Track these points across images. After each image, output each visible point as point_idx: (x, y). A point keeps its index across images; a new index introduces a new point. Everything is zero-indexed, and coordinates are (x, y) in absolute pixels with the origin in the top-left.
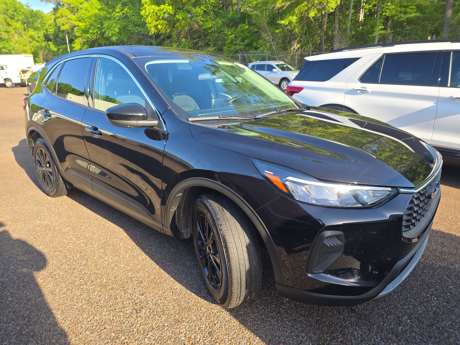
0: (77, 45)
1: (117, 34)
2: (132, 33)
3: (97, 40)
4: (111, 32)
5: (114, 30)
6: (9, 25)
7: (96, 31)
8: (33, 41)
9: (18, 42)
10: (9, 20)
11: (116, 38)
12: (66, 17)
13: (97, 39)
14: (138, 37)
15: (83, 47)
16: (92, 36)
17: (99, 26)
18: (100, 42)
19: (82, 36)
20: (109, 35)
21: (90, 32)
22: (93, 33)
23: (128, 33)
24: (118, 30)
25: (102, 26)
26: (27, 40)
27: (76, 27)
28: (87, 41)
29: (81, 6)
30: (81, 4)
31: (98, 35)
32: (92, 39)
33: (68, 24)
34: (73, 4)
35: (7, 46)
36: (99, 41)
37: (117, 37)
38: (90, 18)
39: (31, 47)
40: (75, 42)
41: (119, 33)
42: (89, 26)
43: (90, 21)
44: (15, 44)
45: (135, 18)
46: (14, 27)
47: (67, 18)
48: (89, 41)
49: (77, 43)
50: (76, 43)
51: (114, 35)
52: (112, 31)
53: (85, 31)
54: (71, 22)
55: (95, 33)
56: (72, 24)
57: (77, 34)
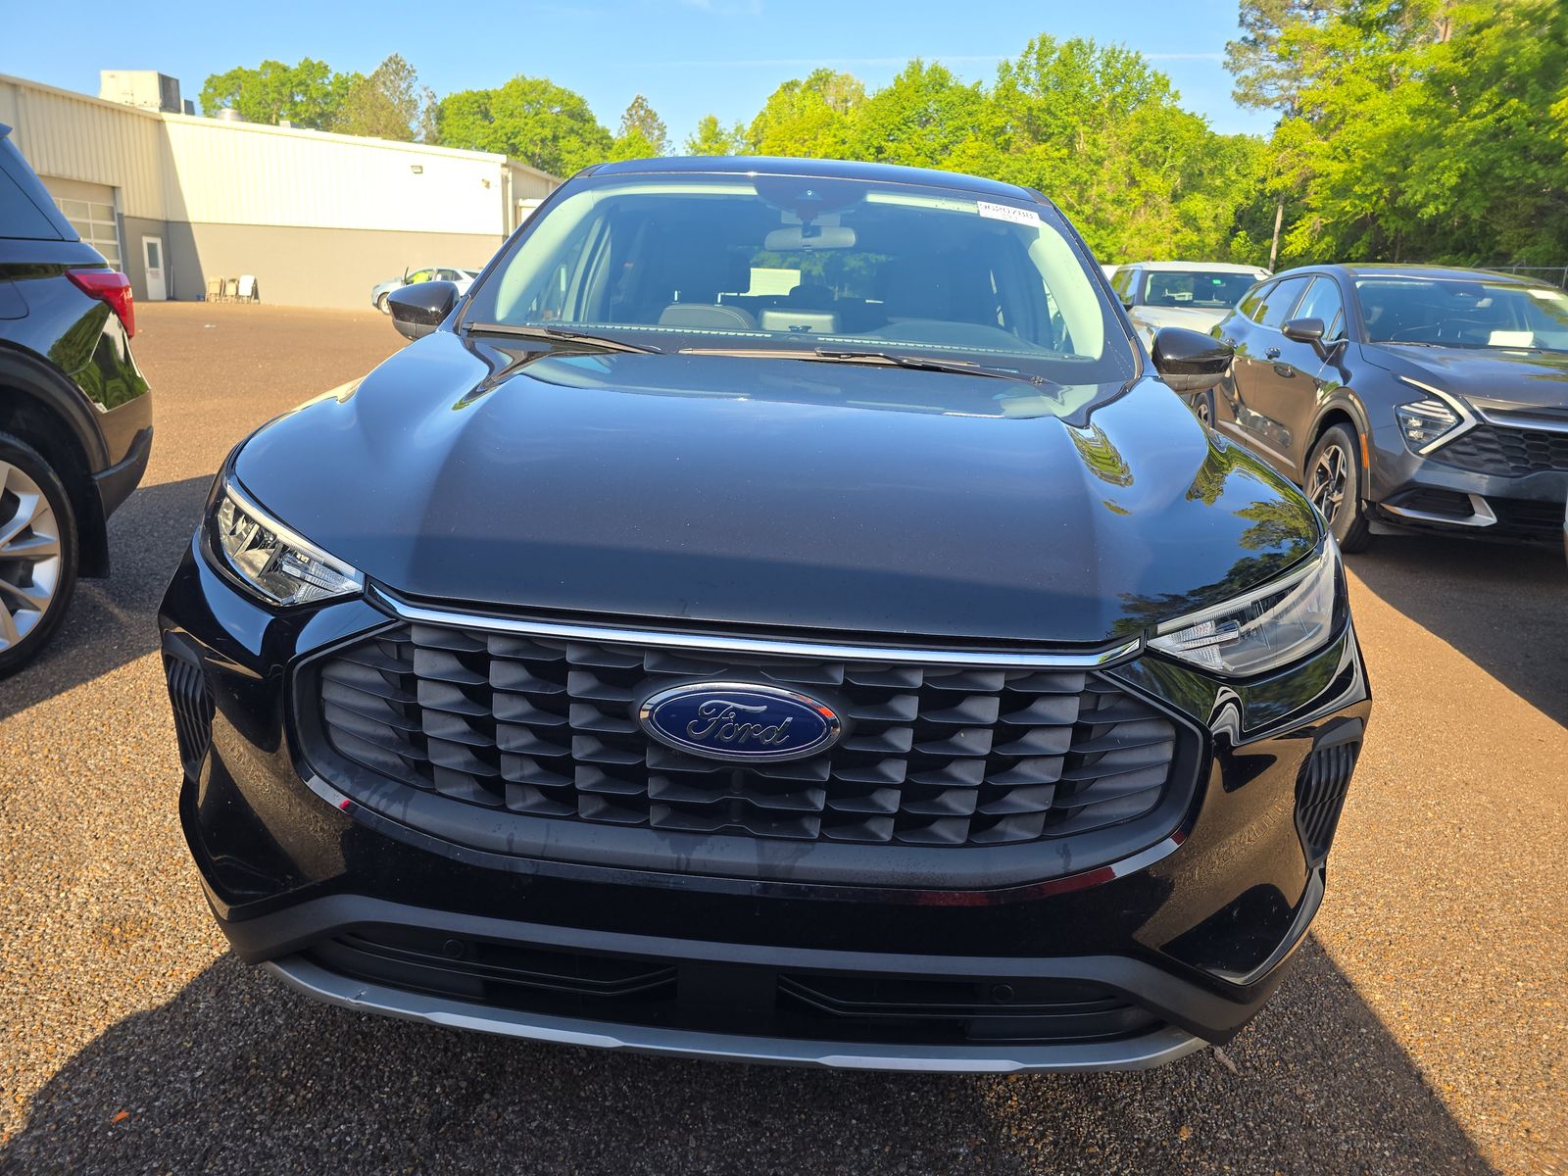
0: (1299, 236)
1: (1448, 193)
2: (1511, 189)
3: (1374, 218)
4: (1424, 190)
5: (1438, 180)
6: (1133, 182)
7: (1377, 186)
8: (1184, 229)
9: (1142, 232)
10: (1136, 168)
11: (1442, 208)
12: (1295, 148)
13: (1372, 214)
14: (1534, 204)
15: (1319, 241)
16: (1356, 206)
17: (1394, 170)
18: (1383, 224)
19: (1324, 208)
20: (1413, 198)
21: (1355, 194)
22: (1364, 197)
23: (1493, 189)
24: (1454, 181)
25: (1405, 168)
26: (1168, 225)
27: (1314, 177)
28: (1336, 224)
29: (1359, 107)
30: (1360, 100)
31: (1382, 202)
32: (1356, 214)
33: (1297, 168)
34: (1332, 103)
35: (1109, 244)
36: (1381, 221)
37: (1445, 204)
38: (1371, 145)
39: (1173, 247)
40: (1296, 228)
41: (1459, 191)
42: (1359, 173)
43: (1368, 156)
44: (1131, 237)
45: (1536, 131)
46: (1144, 188)
47: (1296, 151)
48: (1341, 222)
49: (1301, 229)
50: (1296, 232)
51: (1436, 197)
52: (1431, 183)
53: (1341, 191)
54: (1306, 162)
55: (1372, 194)
56: (1309, 168)
57: (1313, 200)
